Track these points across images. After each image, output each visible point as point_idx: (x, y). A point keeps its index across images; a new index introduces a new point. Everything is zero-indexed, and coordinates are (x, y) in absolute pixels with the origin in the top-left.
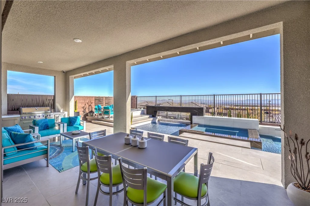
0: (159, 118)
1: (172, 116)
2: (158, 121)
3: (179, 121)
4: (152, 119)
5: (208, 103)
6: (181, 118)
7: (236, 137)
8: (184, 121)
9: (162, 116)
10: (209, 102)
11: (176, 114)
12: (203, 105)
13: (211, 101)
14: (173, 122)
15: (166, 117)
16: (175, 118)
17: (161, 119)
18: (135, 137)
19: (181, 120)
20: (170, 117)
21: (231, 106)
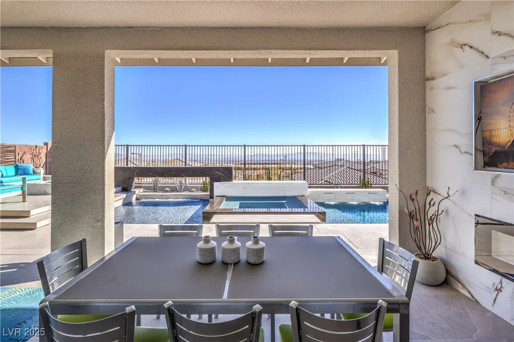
0: (138, 192)
1: (167, 187)
2: (137, 199)
3: (185, 195)
4: (124, 196)
5: (201, 160)
6: (187, 189)
7: (288, 210)
8: (196, 193)
9: (145, 188)
10: (204, 158)
11: (175, 181)
12: (196, 163)
13: (207, 157)
14: (172, 197)
15: (154, 189)
16: (174, 189)
17: (143, 194)
18: (232, 241)
19: (187, 193)
20: (163, 189)
21: (236, 164)
